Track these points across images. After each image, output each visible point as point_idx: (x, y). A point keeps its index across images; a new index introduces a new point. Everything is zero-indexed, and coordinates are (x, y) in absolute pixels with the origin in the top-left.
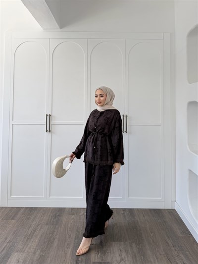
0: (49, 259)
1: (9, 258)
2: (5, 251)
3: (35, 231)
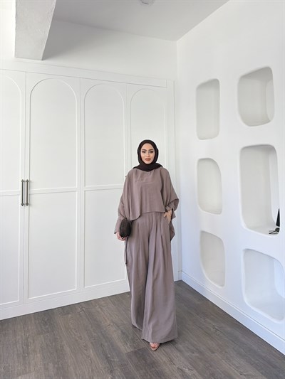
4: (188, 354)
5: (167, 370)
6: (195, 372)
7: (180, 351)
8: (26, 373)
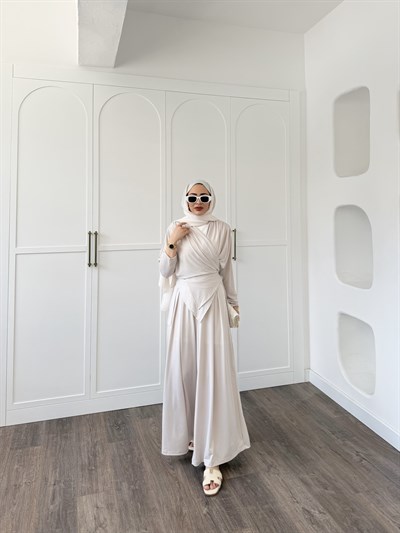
0: (152, 492)
1: (75, 507)
2: (58, 500)
3: (95, 456)
4: (318, 490)
5: (287, 510)
6: (328, 517)
7: (305, 483)
8: (93, 493)
